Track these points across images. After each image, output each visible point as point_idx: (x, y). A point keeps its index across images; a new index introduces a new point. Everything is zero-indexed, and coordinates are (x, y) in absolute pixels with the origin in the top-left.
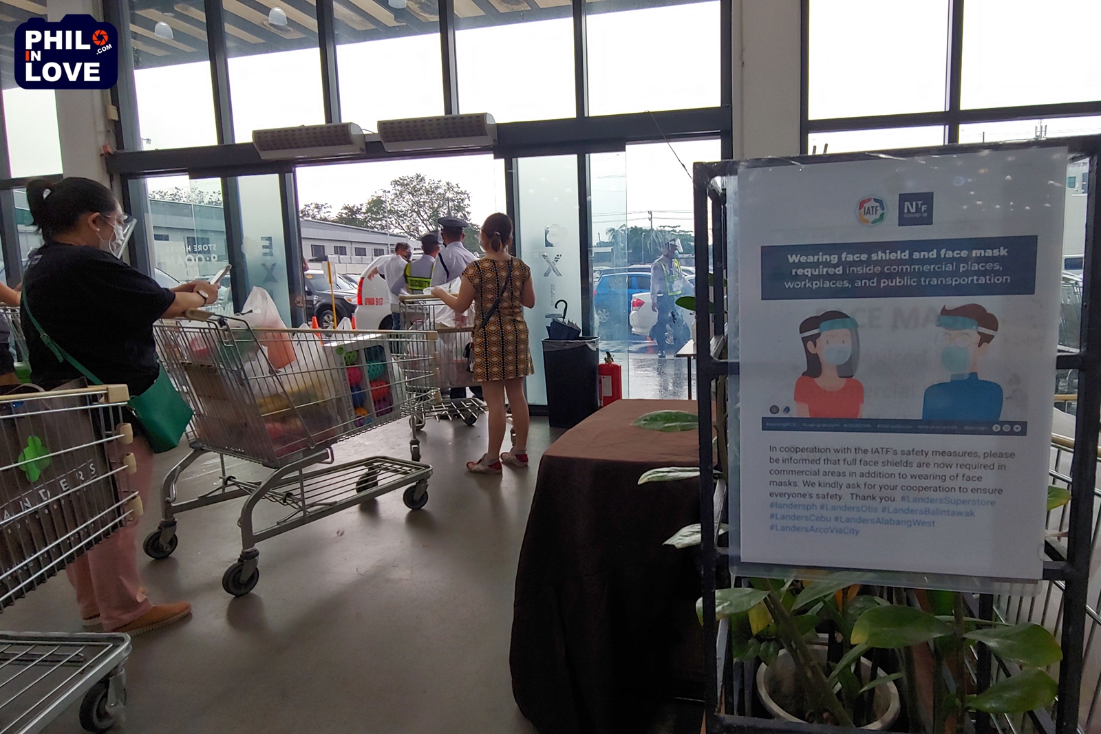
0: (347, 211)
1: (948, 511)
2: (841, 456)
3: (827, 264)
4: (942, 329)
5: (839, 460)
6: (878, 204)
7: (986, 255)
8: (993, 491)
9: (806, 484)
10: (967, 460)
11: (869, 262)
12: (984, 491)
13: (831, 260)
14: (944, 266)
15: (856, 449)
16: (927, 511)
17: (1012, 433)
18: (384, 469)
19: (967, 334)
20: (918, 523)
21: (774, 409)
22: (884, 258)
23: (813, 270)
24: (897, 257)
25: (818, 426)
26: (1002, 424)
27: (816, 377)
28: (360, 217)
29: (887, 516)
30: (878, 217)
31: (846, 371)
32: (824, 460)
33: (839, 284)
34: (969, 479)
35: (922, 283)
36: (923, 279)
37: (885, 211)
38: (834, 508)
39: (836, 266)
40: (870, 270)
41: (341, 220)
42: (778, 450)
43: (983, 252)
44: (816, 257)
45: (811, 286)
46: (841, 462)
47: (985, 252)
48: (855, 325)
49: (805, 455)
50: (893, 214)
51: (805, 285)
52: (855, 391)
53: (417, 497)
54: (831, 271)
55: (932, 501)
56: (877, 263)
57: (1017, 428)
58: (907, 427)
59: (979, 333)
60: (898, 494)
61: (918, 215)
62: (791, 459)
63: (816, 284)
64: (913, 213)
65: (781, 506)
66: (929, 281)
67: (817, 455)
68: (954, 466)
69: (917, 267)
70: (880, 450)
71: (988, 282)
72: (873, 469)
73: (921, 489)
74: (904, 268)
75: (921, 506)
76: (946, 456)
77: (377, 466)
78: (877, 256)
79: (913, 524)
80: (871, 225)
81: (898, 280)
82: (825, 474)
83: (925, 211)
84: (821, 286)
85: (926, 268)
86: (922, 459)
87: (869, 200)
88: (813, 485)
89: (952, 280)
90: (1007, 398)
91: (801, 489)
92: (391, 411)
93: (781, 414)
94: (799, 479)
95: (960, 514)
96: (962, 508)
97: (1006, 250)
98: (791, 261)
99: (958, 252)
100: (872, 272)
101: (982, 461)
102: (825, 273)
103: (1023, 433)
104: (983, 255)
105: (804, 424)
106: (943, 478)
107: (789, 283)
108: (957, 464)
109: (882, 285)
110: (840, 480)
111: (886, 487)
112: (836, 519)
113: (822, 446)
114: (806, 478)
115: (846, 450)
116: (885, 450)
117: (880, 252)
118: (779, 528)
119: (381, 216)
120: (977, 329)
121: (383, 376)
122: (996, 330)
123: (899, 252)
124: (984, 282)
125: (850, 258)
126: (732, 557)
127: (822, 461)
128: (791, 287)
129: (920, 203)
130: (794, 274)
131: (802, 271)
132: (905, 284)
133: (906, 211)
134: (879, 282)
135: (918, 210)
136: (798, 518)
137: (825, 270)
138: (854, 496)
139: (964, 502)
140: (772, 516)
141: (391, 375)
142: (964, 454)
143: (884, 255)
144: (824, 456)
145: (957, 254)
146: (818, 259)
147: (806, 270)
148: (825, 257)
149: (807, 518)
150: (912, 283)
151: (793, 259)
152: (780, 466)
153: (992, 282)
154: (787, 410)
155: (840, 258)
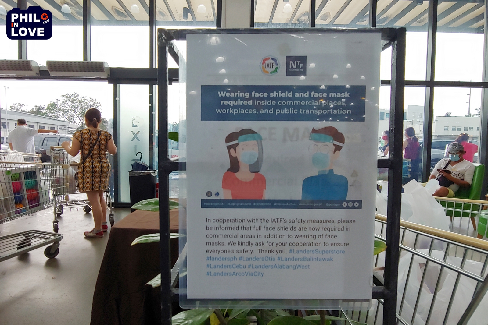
0: (36, 108)
1: (317, 258)
2: (252, 224)
3: (243, 99)
4: (312, 142)
5: (251, 227)
6: (273, 62)
7: (338, 96)
8: (344, 244)
9: (230, 243)
10: (328, 225)
11: (269, 98)
12: (339, 244)
13: (245, 96)
14: (313, 102)
15: (261, 220)
16: (305, 259)
17: (353, 207)
18: (35, 237)
19: (327, 145)
20: (299, 266)
21: (209, 194)
22: (278, 96)
23: (234, 102)
24: (285, 96)
25: (238, 204)
26: (348, 202)
27: (236, 172)
28: (44, 111)
29: (281, 263)
30: (274, 70)
31: (255, 168)
32: (242, 227)
33: (250, 112)
34: (330, 237)
35: (301, 113)
36: (301, 110)
37: (278, 66)
38: (248, 259)
39: (248, 100)
40: (269, 103)
41: (33, 112)
42: (212, 221)
43: (335, 94)
44: (236, 94)
45: (233, 112)
46: (252, 228)
47: (337, 95)
48: (260, 138)
49: (229, 224)
50: (283, 69)
51: (229, 111)
52: (260, 181)
53: (52, 251)
54: (245, 103)
55: (308, 252)
56: (274, 99)
57: (357, 205)
58: (292, 204)
59: (334, 145)
60: (287, 248)
61: (298, 70)
62: (220, 227)
63: (236, 111)
64: (295, 68)
65: (214, 259)
66: (305, 112)
67: (237, 224)
68: (320, 229)
69: (297, 102)
70: (276, 220)
71: (339, 113)
72: (271, 232)
73: (301, 244)
74: (290, 102)
75: (302, 255)
76: (316, 223)
77: (31, 235)
78: (274, 94)
79: (296, 268)
80: (270, 74)
81: (286, 110)
82: (242, 236)
83: (301, 67)
84: (239, 112)
85: (303, 103)
86: (302, 225)
87: (268, 59)
88: (234, 244)
89: (318, 111)
90: (350, 186)
91: (227, 247)
92: (39, 206)
93: (213, 197)
94: (226, 240)
95: (324, 260)
96: (326, 256)
97: (349, 94)
98: (220, 95)
99: (322, 94)
100: (270, 104)
101: (337, 225)
102: (241, 104)
103: (360, 207)
104: (335, 96)
105: (228, 204)
106: (314, 237)
107: (219, 110)
108: (322, 228)
109: (277, 113)
110: (252, 240)
111: (280, 244)
112: (249, 266)
113: (240, 218)
114: (229, 239)
115: (255, 220)
116: (279, 220)
117: (275, 92)
118: (212, 274)
119: (55, 111)
120: (333, 142)
121: (35, 187)
122: (344, 143)
123: (287, 92)
124: (336, 113)
125: (257, 95)
126: (181, 296)
127: (240, 228)
128: (220, 112)
129: (299, 62)
130: (222, 104)
131: (227, 102)
132: (291, 112)
133: (290, 67)
134: (274, 111)
135: (298, 67)
136: (225, 267)
137: (242, 102)
138: (260, 251)
139: (326, 252)
140: (208, 266)
141: (40, 187)
142: (326, 221)
143: (277, 94)
144: (241, 225)
145: (321, 95)
146: (237, 95)
147: (230, 102)
148: (241, 94)
149: (231, 267)
150: (295, 112)
151: (221, 94)
152: (213, 232)
153: (341, 113)
154: (217, 194)
155: (251, 95)
